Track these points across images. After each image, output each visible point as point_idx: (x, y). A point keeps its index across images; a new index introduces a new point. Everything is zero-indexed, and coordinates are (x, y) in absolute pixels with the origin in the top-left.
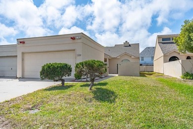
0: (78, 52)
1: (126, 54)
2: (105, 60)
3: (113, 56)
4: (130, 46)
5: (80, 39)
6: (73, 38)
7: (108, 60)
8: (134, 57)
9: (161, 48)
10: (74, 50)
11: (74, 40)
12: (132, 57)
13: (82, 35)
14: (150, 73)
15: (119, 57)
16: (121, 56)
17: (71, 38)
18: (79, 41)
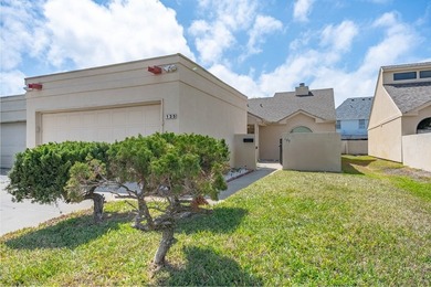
0: (169, 108)
1: (301, 114)
2: (251, 130)
3: (270, 120)
4: (310, 94)
5: (173, 71)
6: (156, 71)
7: (257, 129)
8: (321, 121)
9: (394, 98)
10: (159, 103)
11: (158, 77)
12: (318, 120)
13: (178, 59)
14: (358, 157)
15: (284, 122)
16: (290, 118)
17: (150, 70)
18: (172, 76)
